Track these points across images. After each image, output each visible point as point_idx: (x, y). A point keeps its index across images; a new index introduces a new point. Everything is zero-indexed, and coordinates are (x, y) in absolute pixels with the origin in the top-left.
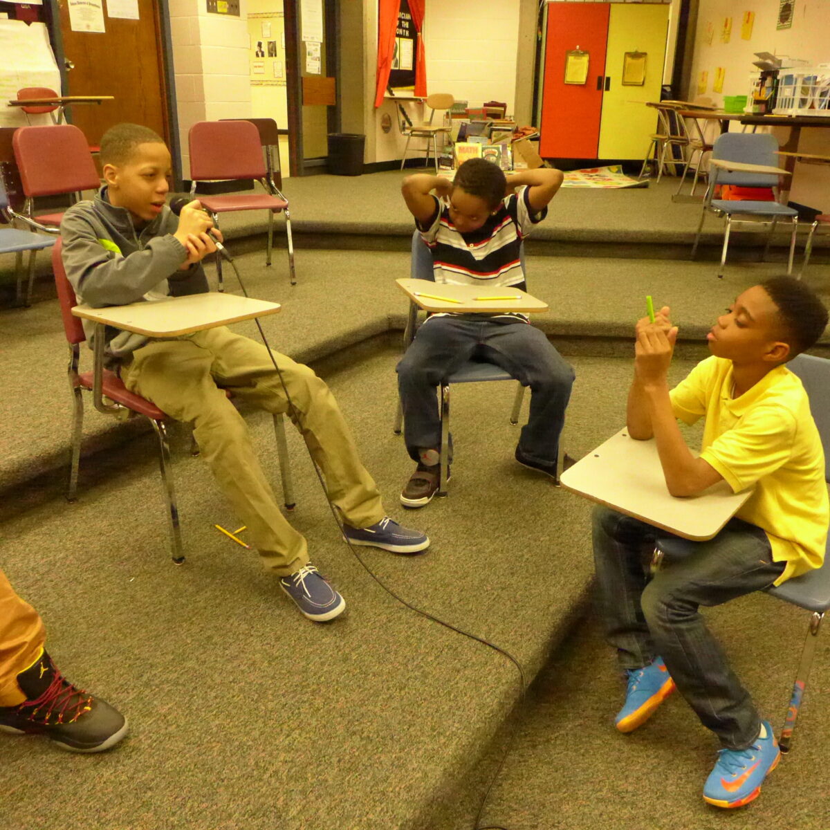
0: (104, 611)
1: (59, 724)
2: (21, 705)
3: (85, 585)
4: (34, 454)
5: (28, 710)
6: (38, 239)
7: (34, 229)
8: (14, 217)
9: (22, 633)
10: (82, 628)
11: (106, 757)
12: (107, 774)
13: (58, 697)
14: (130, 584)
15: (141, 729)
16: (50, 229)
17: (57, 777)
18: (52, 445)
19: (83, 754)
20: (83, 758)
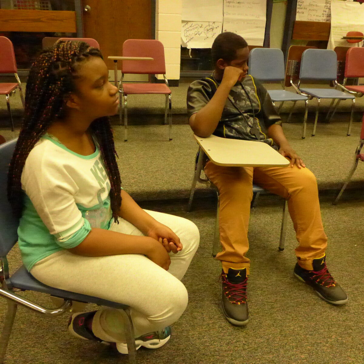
0: (342, 252)
1: (322, 285)
2: (310, 271)
3: (335, 239)
4: (328, 181)
5: (312, 274)
6: (344, 95)
7: (343, 90)
8: (337, 85)
9: (320, 245)
10: (332, 255)
11: (335, 307)
12: (334, 313)
13: (325, 275)
14: (354, 247)
15: (351, 305)
16: (351, 92)
17: (315, 304)
18: (335, 179)
19: (326, 301)
20: (326, 303)
